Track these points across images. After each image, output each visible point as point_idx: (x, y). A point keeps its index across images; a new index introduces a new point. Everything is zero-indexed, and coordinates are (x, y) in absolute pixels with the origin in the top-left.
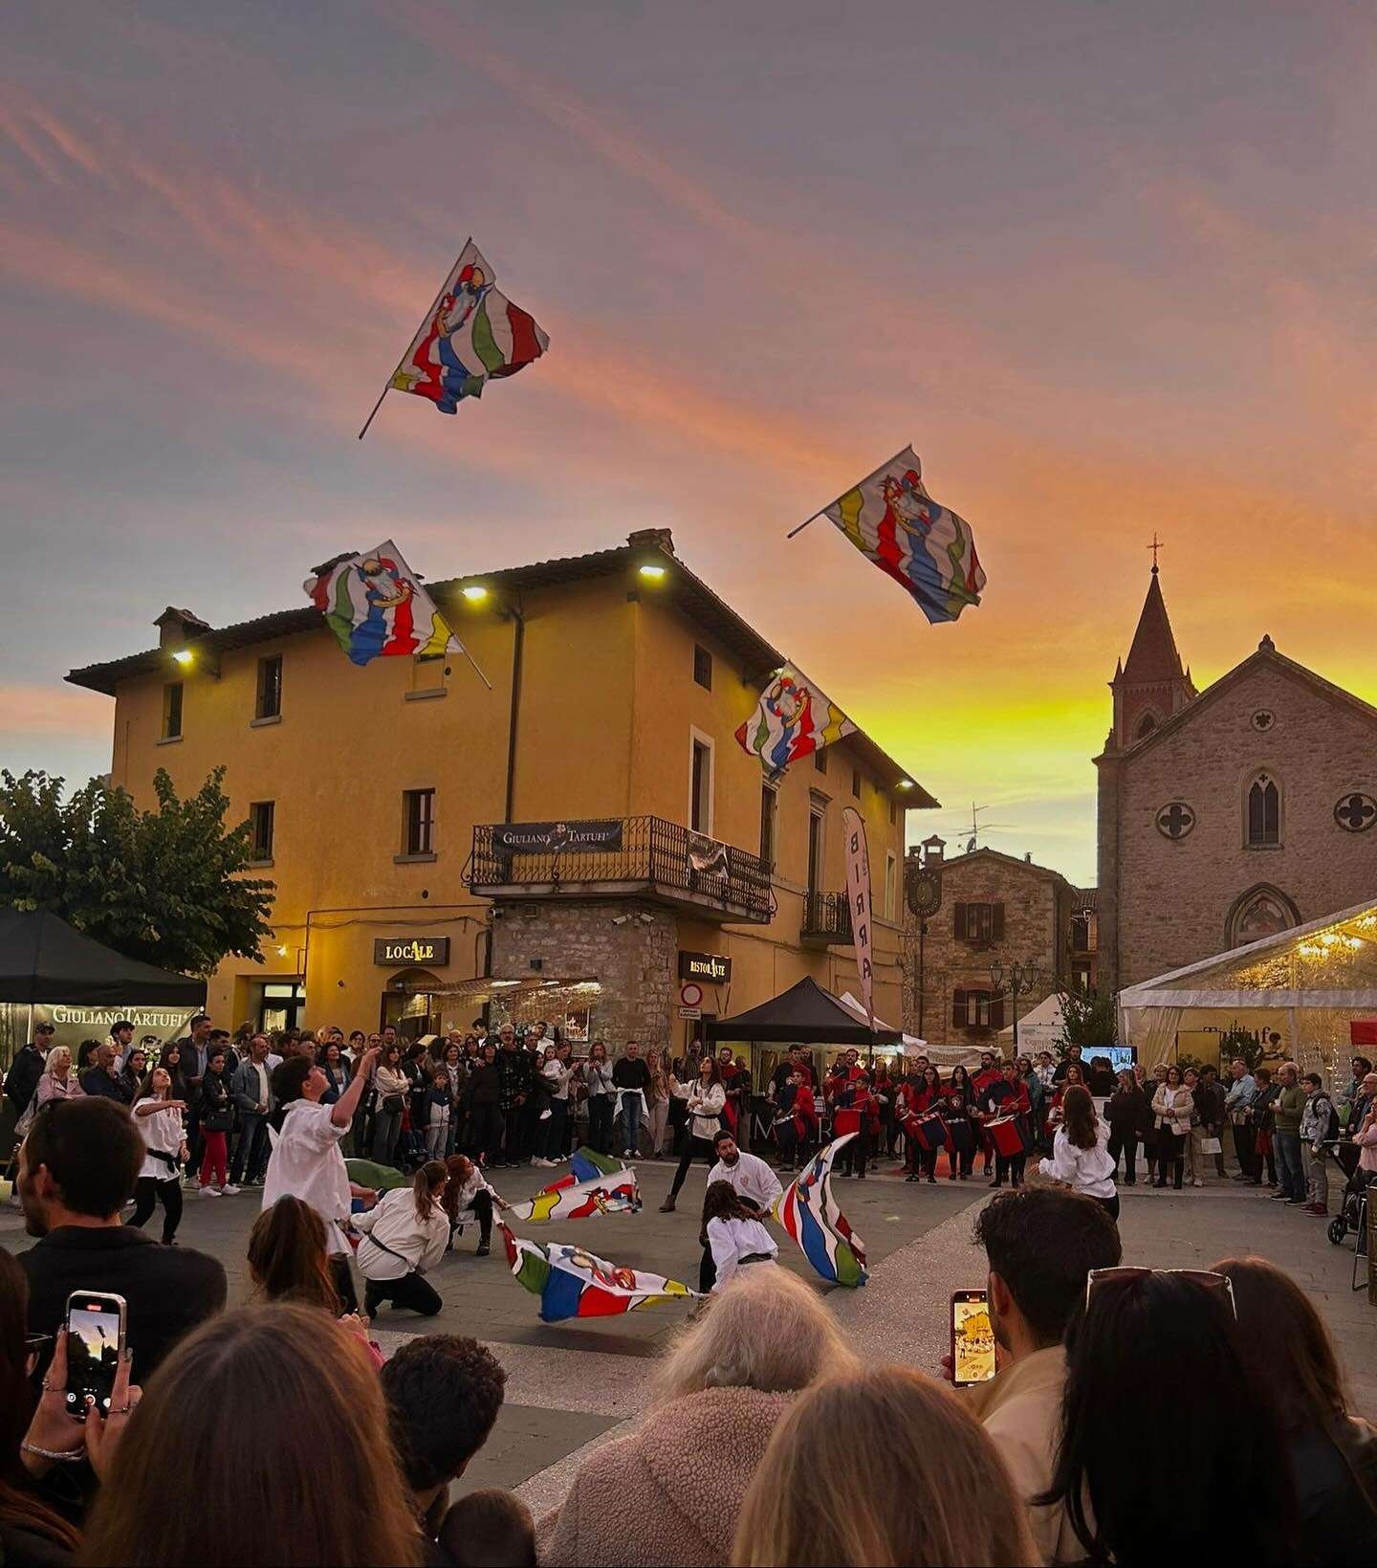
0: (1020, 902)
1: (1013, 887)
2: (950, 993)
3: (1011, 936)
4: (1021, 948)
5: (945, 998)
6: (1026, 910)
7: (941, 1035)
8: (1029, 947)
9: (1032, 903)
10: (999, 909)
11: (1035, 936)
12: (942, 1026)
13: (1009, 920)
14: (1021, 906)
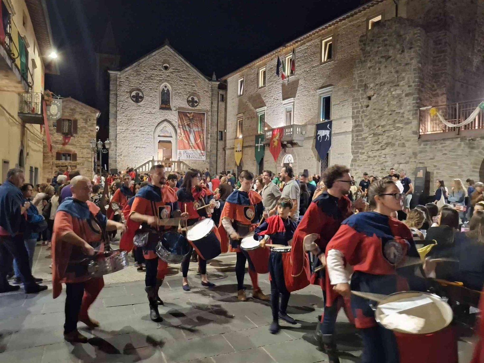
0: (84, 120)
1: (80, 114)
2: (54, 154)
3: (80, 132)
4: (83, 137)
5: (52, 156)
6: (86, 123)
7: (51, 170)
8: (87, 137)
9: (88, 121)
10: (76, 121)
11: (89, 133)
12: (50, 167)
13: (79, 126)
14: (84, 121)
